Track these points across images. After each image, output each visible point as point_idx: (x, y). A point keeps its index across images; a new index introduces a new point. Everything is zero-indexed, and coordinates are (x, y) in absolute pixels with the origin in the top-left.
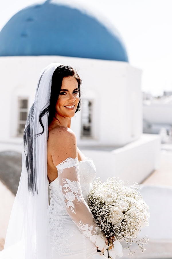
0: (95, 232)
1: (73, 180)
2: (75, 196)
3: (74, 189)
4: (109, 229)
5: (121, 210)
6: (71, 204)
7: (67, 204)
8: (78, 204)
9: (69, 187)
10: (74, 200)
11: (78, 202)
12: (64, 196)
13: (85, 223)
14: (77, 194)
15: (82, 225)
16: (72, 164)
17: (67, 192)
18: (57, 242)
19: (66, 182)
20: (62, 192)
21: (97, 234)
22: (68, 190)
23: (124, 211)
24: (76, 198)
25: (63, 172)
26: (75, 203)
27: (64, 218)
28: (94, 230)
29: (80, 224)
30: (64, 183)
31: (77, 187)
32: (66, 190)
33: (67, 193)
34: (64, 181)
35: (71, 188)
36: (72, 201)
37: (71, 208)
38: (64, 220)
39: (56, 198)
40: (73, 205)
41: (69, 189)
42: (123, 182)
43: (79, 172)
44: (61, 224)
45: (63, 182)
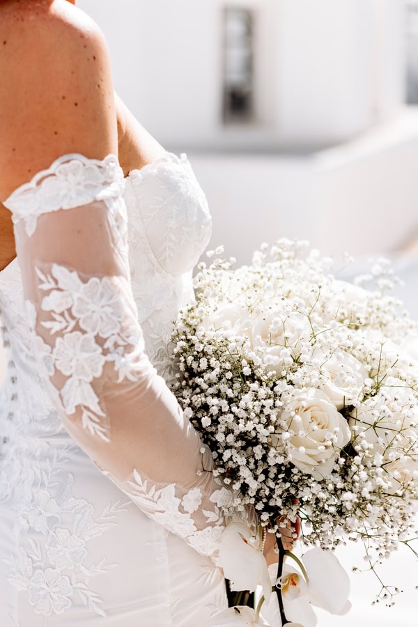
0: (212, 516)
1: (94, 273)
2: (105, 352)
3: (95, 317)
4: (281, 496)
5: (332, 399)
6: (81, 394)
7: (61, 397)
8: (123, 392)
9: (69, 310)
10: (98, 374)
11: (121, 386)
12: (47, 354)
13: (157, 479)
14: (116, 345)
15: (144, 489)
16: (86, 186)
17: (60, 334)
18: (35, 558)
19: (56, 281)
20: (38, 334)
21: (221, 521)
22: (64, 324)
23: (348, 403)
24: (109, 365)
25: (37, 229)
26: (106, 388)
27: (60, 448)
28: (206, 504)
29: (133, 484)
30: (45, 287)
31: (117, 307)
32: (56, 327)
33: (58, 340)
34: (43, 277)
35: (79, 311)
36: (90, 379)
37: (86, 413)
38: (63, 453)
39: (22, 351)
40: (93, 402)
41: (73, 318)
42: (328, 260)
43: (125, 228)
44: (47, 474)
45: (41, 282)
